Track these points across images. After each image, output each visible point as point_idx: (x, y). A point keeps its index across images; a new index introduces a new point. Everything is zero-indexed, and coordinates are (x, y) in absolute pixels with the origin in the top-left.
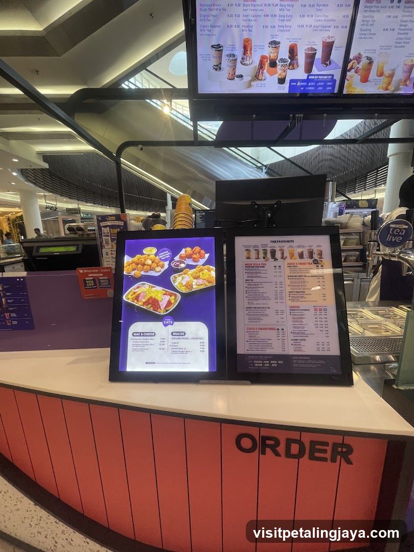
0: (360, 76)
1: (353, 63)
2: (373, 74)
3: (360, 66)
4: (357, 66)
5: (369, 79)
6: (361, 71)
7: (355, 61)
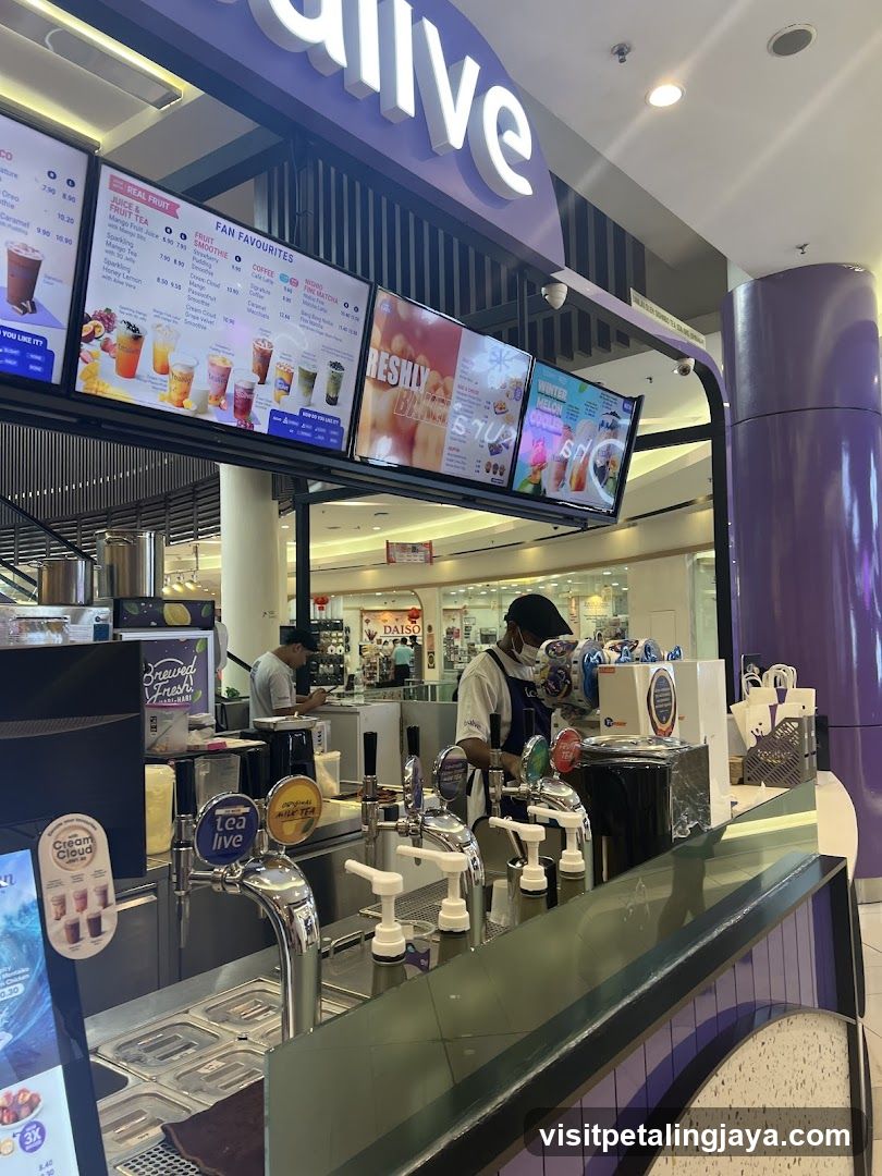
0: (114, 360)
1: (95, 327)
2: (145, 364)
3: (114, 337)
4: (106, 335)
5: (137, 372)
6: (116, 347)
7: (100, 323)
